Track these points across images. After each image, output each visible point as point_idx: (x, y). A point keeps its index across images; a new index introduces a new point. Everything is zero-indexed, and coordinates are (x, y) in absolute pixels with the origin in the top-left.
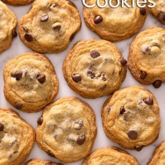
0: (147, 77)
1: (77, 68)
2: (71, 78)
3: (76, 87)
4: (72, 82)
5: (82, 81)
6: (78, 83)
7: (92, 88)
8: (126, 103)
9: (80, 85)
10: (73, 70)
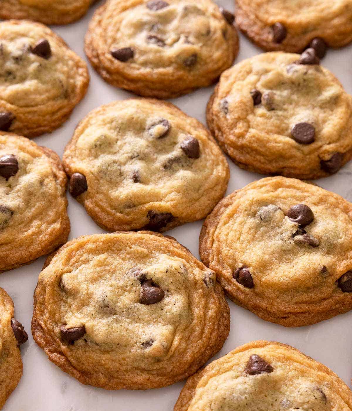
0: (289, 36)
1: (119, 35)
2: (109, 56)
3: (125, 71)
4: (112, 62)
5: (137, 56)
6: (127, 64)
7: (164, 66)
8: (258, 80)
9: (133, 65)
10: (109, 41)
